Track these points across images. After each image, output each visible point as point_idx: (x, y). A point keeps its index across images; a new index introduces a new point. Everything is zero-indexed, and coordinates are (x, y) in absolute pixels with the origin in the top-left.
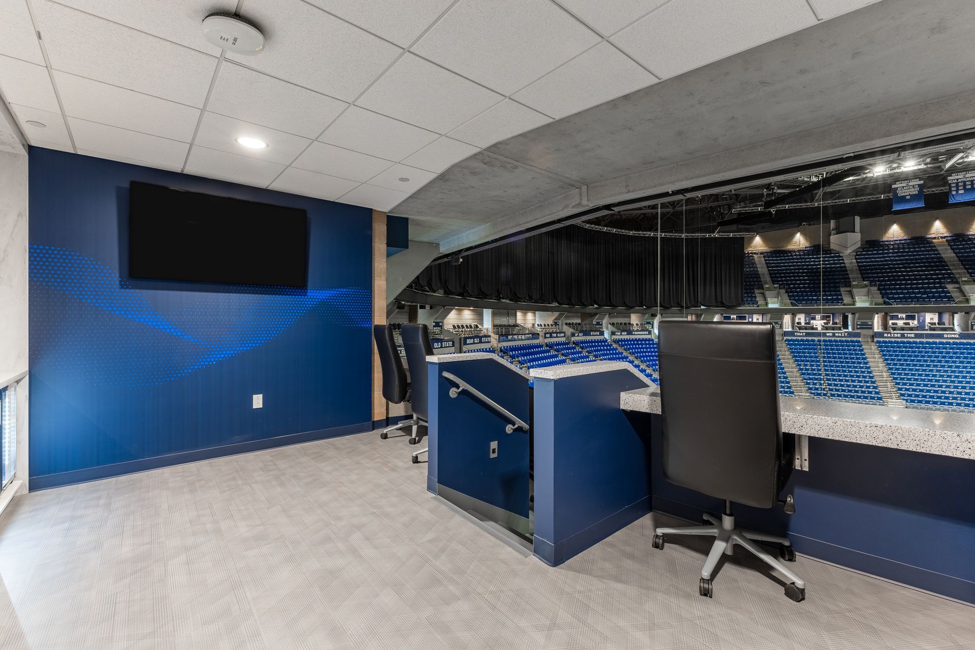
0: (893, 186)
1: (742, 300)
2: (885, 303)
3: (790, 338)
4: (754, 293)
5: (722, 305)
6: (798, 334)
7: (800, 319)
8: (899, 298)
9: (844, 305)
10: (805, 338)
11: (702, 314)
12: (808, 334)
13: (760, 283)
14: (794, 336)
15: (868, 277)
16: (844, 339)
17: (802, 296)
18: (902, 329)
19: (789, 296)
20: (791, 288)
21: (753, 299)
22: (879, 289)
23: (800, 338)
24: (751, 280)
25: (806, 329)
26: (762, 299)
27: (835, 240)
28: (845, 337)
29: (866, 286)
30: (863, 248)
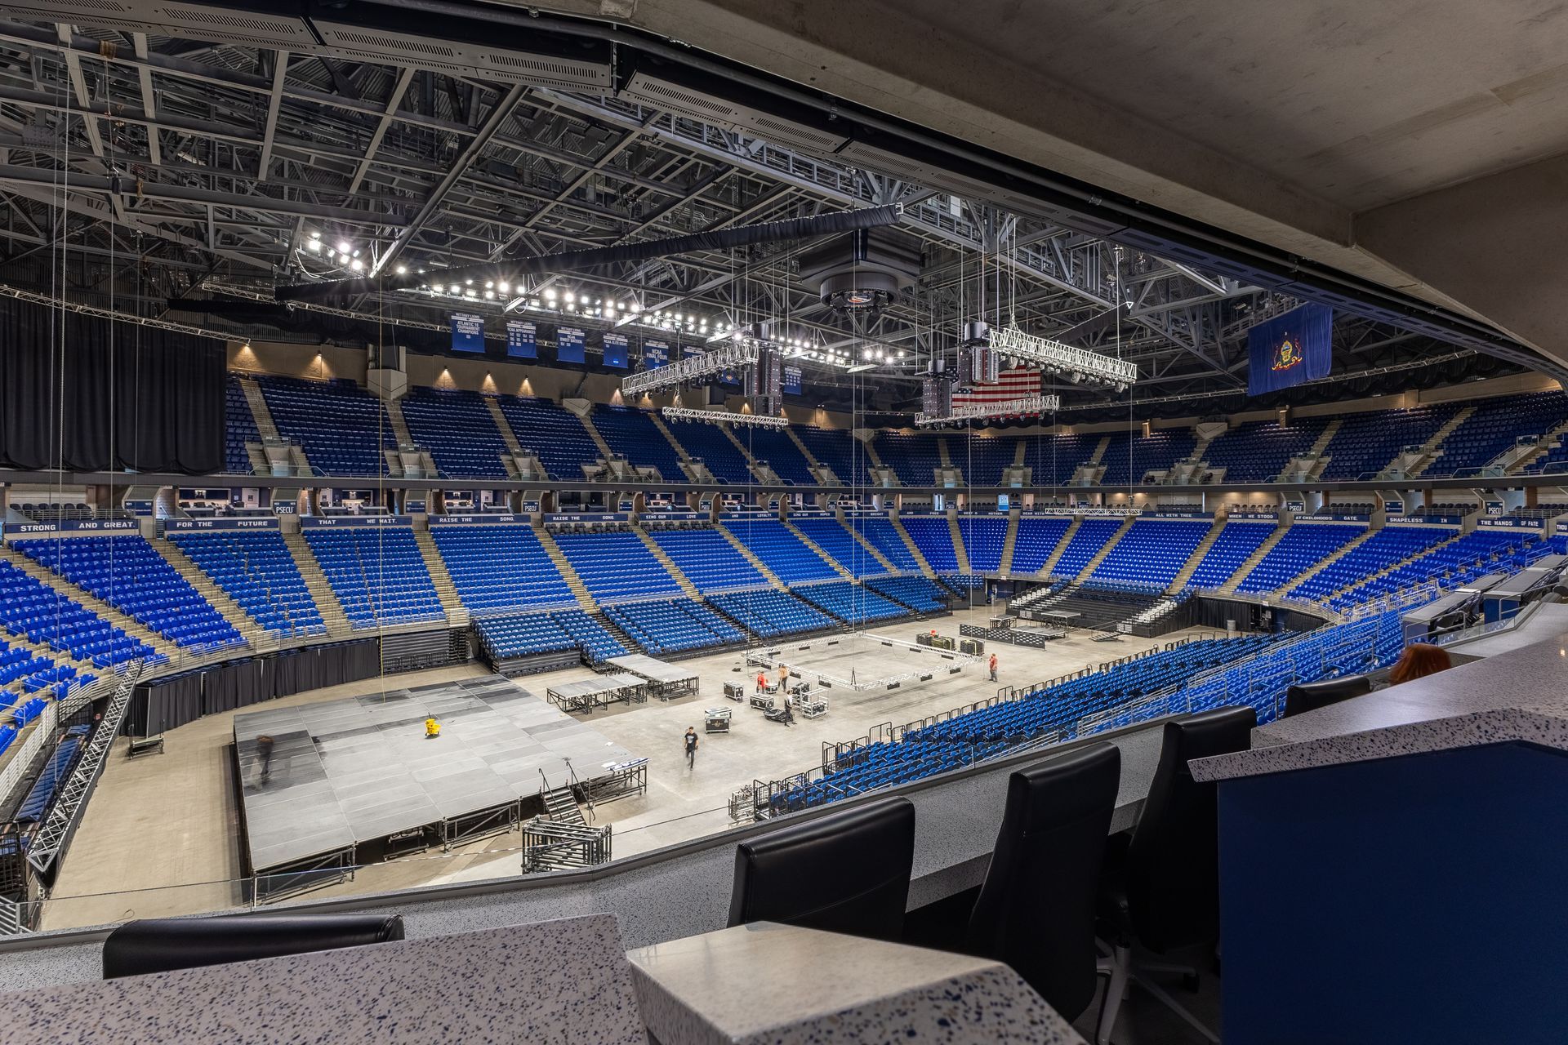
0: (453, 317)
1: (223, 461)
2: (440, 476)
3: (311, 529)
4: (243, 448)
5: (181, 469)
6: (325, 522)
7: (324, 497)
8: (455, 469)
9: (391, 476)
10: (335, 528)
11: (128, 486)
12: (339, 522)
13: (255, 432)
14: (319, 525)
15: (418, 438)
16: (390, 527)
17: (329, 458)
18: (459, 511)
19: (307, 458)
20: (309, 445)
21: (243, 460)
22: (432, 456)
23: (327, 529)
24: (237, 424)
25: (336, 513)
26: (259, 460)
27: (376, 379)
28: (392, 524)
29: (417, 449)
30: (410, 396)
